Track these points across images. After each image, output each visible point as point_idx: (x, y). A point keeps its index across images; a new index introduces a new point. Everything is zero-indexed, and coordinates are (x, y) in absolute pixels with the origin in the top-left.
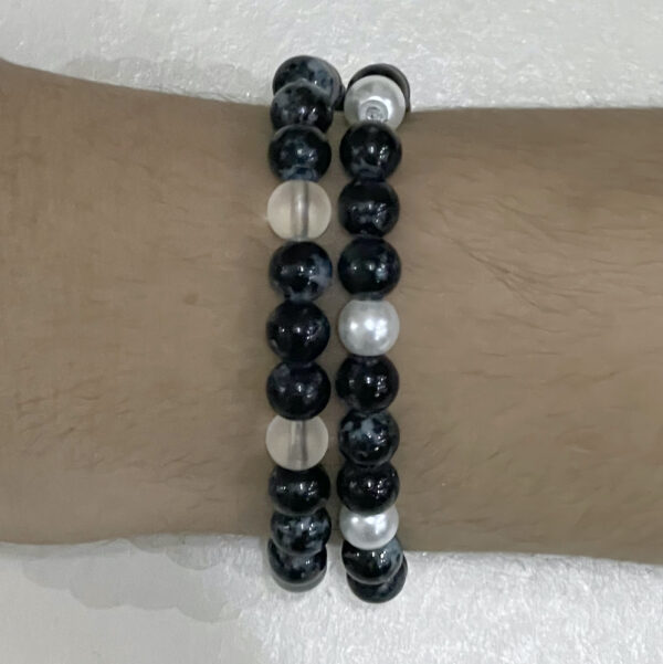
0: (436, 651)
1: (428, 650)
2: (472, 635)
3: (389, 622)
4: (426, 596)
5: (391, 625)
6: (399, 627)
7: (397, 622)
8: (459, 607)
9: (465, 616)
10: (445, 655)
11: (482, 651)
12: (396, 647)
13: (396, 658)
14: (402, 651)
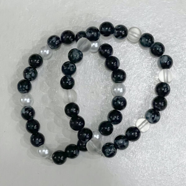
0: (170, 140)
1: (168, 140)
2: (180, 136)
3: (157, 132)
4: (168, 125)
5: (158, 133)
6: (160, 134)
7: (160, 132)
8: (176, 129)
9: (178, 131)
10: (172, 141)
11: (182, 141)
12: (159, 139)
13: (159, 142)
14: (161, 140)
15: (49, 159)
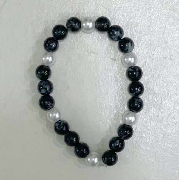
15: (101, 165)
